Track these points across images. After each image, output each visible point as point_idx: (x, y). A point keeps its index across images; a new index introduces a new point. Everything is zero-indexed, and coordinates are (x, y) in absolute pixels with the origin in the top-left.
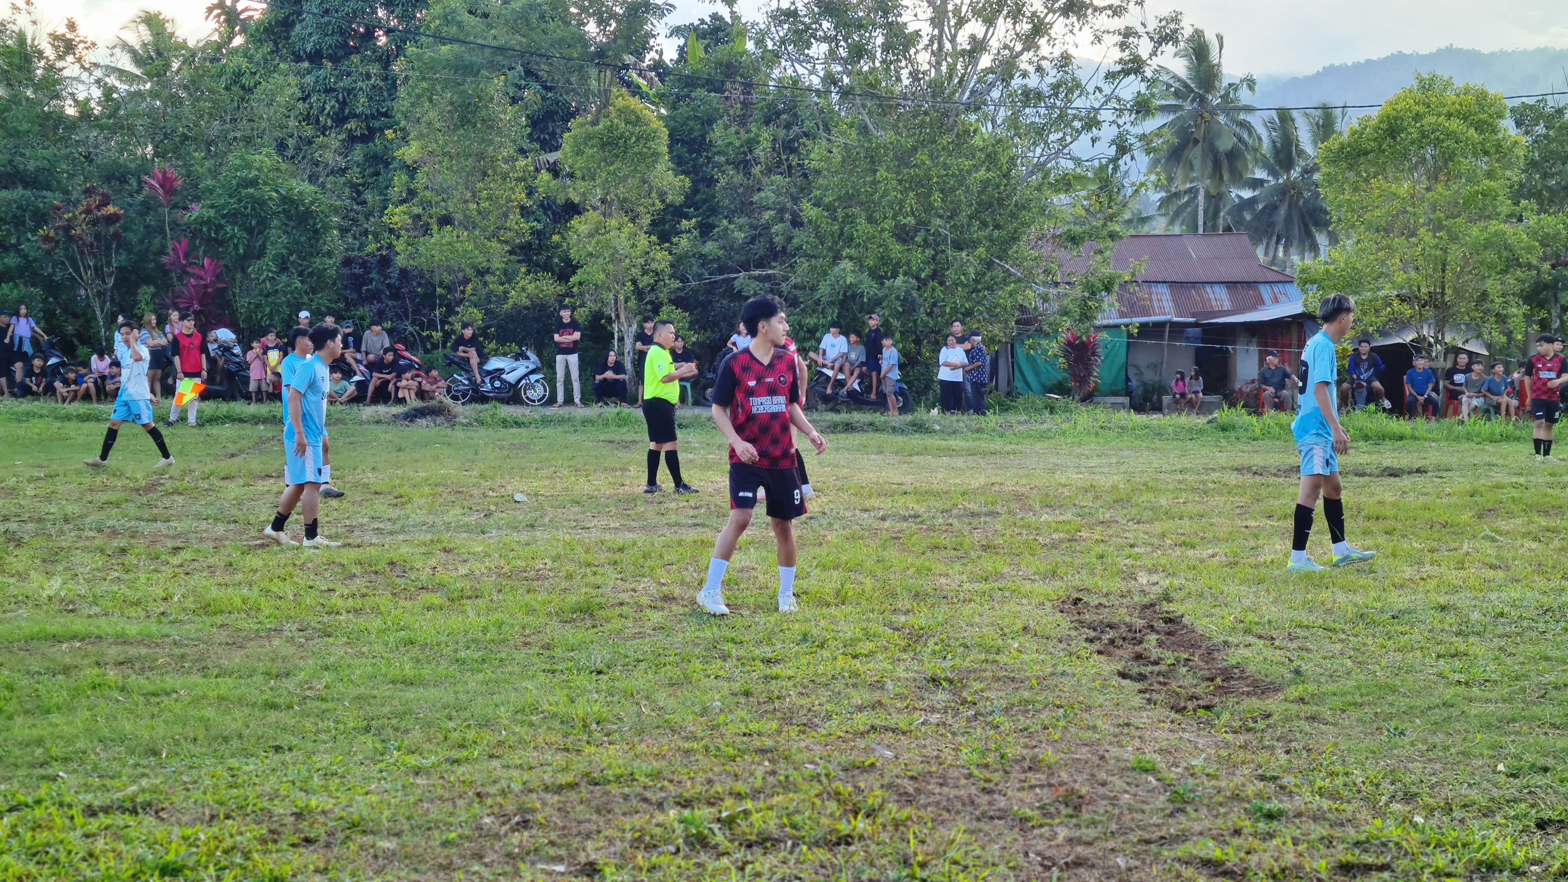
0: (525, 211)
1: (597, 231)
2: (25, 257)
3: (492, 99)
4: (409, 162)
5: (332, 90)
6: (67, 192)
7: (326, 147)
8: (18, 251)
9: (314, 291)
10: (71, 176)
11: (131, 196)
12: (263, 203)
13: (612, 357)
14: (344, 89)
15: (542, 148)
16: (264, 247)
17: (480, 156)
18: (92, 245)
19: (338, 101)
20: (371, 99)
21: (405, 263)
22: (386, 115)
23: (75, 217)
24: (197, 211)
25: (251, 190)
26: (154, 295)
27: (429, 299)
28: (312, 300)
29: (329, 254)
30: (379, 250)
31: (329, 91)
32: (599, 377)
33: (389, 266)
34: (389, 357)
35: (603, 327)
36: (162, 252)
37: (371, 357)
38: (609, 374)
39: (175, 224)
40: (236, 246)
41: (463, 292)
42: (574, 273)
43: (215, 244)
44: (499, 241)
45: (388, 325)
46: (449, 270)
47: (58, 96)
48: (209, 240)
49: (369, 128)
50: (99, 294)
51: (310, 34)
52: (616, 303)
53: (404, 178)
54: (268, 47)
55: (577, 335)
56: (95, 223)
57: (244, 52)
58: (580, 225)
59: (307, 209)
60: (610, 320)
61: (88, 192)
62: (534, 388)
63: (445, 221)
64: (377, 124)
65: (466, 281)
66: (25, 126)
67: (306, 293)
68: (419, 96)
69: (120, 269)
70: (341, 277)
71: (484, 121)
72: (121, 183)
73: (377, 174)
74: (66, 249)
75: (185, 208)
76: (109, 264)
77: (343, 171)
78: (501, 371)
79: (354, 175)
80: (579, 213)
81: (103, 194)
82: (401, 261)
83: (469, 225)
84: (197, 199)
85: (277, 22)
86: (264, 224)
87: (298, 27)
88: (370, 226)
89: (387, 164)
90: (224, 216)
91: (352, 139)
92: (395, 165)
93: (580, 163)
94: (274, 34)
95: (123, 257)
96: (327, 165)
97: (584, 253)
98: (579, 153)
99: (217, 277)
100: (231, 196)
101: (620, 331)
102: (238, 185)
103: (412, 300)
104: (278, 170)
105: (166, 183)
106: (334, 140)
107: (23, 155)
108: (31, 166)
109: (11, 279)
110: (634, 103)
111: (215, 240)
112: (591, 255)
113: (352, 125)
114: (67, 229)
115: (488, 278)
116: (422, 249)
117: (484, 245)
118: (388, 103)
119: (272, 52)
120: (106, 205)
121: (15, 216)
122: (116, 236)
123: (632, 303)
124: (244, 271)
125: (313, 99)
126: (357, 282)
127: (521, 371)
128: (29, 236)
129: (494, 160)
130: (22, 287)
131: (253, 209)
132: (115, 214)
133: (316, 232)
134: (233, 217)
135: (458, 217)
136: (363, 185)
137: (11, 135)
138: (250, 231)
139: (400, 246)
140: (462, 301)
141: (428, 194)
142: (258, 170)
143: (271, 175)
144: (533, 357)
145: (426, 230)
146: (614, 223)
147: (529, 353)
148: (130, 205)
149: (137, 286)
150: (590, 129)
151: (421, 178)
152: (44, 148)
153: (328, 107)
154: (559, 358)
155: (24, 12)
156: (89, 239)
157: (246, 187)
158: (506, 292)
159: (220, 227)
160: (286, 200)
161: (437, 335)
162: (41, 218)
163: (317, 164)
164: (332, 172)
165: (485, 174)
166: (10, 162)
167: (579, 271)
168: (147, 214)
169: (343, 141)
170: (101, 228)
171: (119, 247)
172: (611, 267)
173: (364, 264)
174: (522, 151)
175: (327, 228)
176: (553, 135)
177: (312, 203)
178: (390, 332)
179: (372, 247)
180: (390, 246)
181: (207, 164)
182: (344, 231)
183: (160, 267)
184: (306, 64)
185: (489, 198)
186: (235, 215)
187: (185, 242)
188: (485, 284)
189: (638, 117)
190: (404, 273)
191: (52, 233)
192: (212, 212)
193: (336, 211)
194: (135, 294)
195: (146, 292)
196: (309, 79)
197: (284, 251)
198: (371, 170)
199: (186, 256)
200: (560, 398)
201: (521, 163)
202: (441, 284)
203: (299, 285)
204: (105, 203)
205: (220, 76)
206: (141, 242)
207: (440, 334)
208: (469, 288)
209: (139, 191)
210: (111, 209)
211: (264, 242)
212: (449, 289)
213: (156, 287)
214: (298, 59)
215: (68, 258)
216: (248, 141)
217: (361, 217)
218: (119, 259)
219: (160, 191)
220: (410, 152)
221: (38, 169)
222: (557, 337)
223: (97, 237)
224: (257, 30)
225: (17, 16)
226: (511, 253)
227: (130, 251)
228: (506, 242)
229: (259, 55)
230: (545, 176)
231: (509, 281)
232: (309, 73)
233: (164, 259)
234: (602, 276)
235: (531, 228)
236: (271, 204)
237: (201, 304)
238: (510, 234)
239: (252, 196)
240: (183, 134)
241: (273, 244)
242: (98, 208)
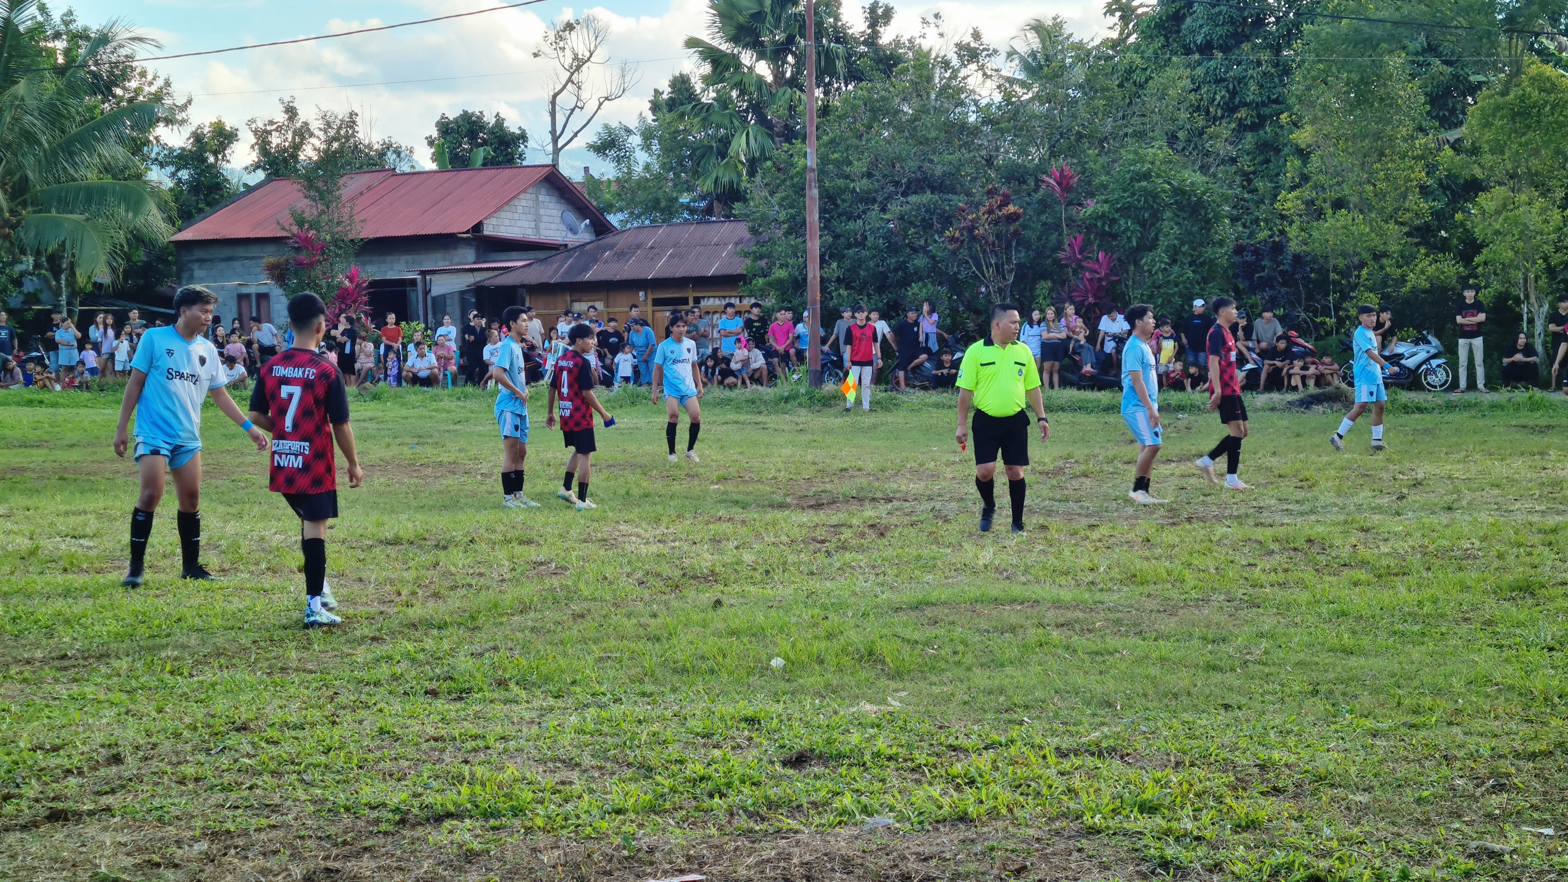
0: (1424, 191)
1: (1505, 206)
2: (933, 257)
3: (1391, 76)
4: (1303, 146)
5: (1224, 80)
6: (969, 194)
7: (1218, 137)
8: (926, 252)
9: (1205, 280)
10: (974, 180)
11: (1029, 195)
12: (1155, 196)
13: (1522, 340)
14: (1234, 78)
15: (1441, 125)
16: (1157, 238)
17: (1378, 136)
18: (993, 244)
19: (1228, 91)
20: (1261, 86)
21: (1298, 249)
22: (1276, 101)
23: (978, 218)
24: (1091, 207)
25: (1144, 184)
26: (1051, 290)
27: (1323, 285)
28: (1202, 289)
29: (1221, 243)
30: (1270, 237)
31: (1218, 81)
32: (1506, 361)
33: (1281, 253)
34: (1282, 345)
35: (1511, 309)
36: (1059, 247)
37: (1264, 345)
38: (1519, 357)
39: (1071, 221)
40: (1129, 239)
41: (1358, 277)
42: (1479, 252)
43: (1108, 238)
44: (1396, 222)
45: (1280, 312)
46: (1344, 254)
47: (962, 104)
48: (1103, 235)
49: (1259, 116)
50: (1000, 291)
51: (1201, 26)
52: (1526, 280)
53: (1298, 163)
54: (1159, 42)
55: (1482, 317)
56: (996, 222)
57: (1137, 48)
58: (1487, 201)
59: (1200, 199)
60: (1518, 301)
61: (990, 193)
62: (1435, 372)
63: (1339, 204)
64: (1266, 111)
65: (1362, 265)
66: (933, 134)
67: (1199, 284)
68: (1314, 79)
69: (1020, 266)
70: (1233, 265)
71: (1382, 100)
72: (1020, 183)
73: (1267, 161)
74: (970, 249)
75: (1080, 205)
76: (1009, 260)
77: (1233, 161)
78: (1401, 356)
79: (1245, 163)
80: (1484, 189)
81: (1004, 195)
82: (1294, 246)
83: (1364, 207)
84: (1092, 195)
85: (1168, 17)
86: (1156, 216)
87: (1188, 20)
88: (1261, 213)
89: (1278, 151)
90: (1117, 210)
91: (1242, 128)
92: (1286, 151)
93: (1488, 135)
94: (1165, 28)
95: (1023, 254)
96: (1218, 154)
97: (1489, 232)
98: (1487, 125)
99: (1111, 270)
100: (1124, 191)
101: (1530, 312)
102: (1132, 179)
103: (1305, 286)
104: (1170, 162)
105: (1063, 181)
106: (1225, 129)
107: (931, 161)
108: (939, 171)
109: (920, 279)
110: (1549, 70)
111: (1110, 234)
112: (1498, 233)
113: (1242, 113)
114: (971, 229)
115: (1384, 261)
116: (1315, 234)
117: (1381, 228)
118: (1279, 89)
119: (1163, 47)
120: (1006, 205)
121: (924, 220)
122: (1016, 233)
123: (1543, 282)
124: (1136, 263)
125: (1204, 90)
126: (1249, 270)
127: (1422, 356)
128: (936, 237)
129: (1392, 139)
130: (930, 286)
131: (1146, 201)
132: (1015, 213)
133: (1208, 221)
134: (1125, 211)
135: (1354, 199)
136: (1254, 173)
137: (921, 143)
138: (1142, 224)
139: (1293, 232)
140: (1357, 285)
141: (1322, 178)
142: (1152, 163)
143: (1163, 167)
144: (1434, 341)
145: (1320, 215)
146: (1523, 197)
147: (1430, 338)
148: (1028, 204)
149: (1035, 281)
150: (1500, 100)
151: (1315, 161)
152: (951, 154)
153: (1218, 97)
154: (1461, 341)
155: (933, 26)
156: (991, 239)
157: (1139, 181)
158: (1403, 276)
159: (1114, 221)
160: (1178, 191)
161: (1331, 321)
162: (947, 220)
163: (1207, 154)
164: (1223, 162)
165: (1382, 154)
166: (920, 168)
167: (1485, 251)
168: (1044, 212)
169: (1234, 129)
170: (1002, 227)
171: (1018, 244)
172: (1520, 244)
173: (1256, 252)
174: (1421, 129)
175: (1218, 217)
176: (1453, 111)
177: (1204, 193)
178: (1282, 319)
179: (1263, 235)
180: (1282, 232)
181: (1101, 160)
182: (1234, 220)
183: (1057, 262)
184: (1197, 56)
185: (1387, 178)
186: (1129, 208)
187: (1080, 238)
188: (1382, 268)
189: (1553, 84)
190: (1297, 259)
191: (957, 234)
192: (1106, 207)
193: (1225, 199)
194: (1033, 289)
195: (1043, 287)
196: (1199, 71)
197: (1176, 242)
198: (1262, 158)
199: (1081, 251)
200: (1463, 383)
201: (1421, 141)
202: (1335, 269)
203: (1191, 275)
204: (1004, 204)
205: (1112, 73)
206: (1039, 239)
207: (1334, 320)
208: (1365, 272)
209: (1036, 190)
210: (1012, 208)
211: (1157, 235)
212: (1345, 273)
213: (1053, 282)
214: (1188, 52)
215: (971, 258)
216: (1140, 135)
217: (1251, 205)
218: (1018, 256)
219: (1057, 188)
220: (1303, 136)
221: (944, 174)
222: (1459, 319)
223: (998, 236)
224: (1149, 26)
225: (927, 30)
226: (1408, 234)
227: (1028, 248)
228: (1402, 224)
229: (1151, 51)
230: (1448, 151)
231: (1407, 264)
232: (1200, 64)
233: (1061, 255)
234: (1510, 254)
235: (1431, 208)
236: (1163, 196)
237: (1095, 296)
238: (1409, 215)
239: (1144, 189)
240: (1078, 132)
241: (1165, 236)
242: (1000, 207)
